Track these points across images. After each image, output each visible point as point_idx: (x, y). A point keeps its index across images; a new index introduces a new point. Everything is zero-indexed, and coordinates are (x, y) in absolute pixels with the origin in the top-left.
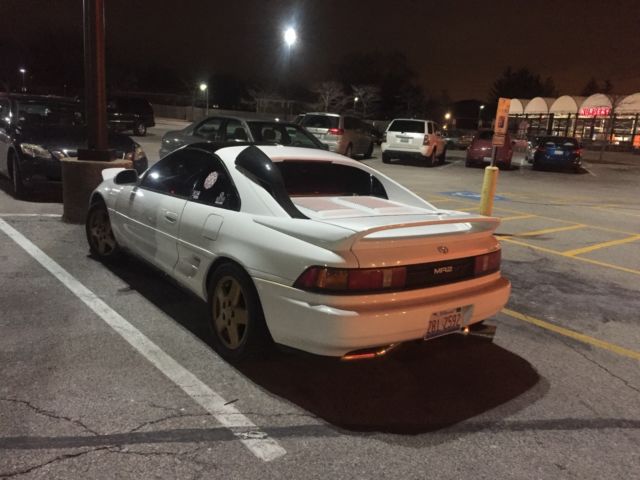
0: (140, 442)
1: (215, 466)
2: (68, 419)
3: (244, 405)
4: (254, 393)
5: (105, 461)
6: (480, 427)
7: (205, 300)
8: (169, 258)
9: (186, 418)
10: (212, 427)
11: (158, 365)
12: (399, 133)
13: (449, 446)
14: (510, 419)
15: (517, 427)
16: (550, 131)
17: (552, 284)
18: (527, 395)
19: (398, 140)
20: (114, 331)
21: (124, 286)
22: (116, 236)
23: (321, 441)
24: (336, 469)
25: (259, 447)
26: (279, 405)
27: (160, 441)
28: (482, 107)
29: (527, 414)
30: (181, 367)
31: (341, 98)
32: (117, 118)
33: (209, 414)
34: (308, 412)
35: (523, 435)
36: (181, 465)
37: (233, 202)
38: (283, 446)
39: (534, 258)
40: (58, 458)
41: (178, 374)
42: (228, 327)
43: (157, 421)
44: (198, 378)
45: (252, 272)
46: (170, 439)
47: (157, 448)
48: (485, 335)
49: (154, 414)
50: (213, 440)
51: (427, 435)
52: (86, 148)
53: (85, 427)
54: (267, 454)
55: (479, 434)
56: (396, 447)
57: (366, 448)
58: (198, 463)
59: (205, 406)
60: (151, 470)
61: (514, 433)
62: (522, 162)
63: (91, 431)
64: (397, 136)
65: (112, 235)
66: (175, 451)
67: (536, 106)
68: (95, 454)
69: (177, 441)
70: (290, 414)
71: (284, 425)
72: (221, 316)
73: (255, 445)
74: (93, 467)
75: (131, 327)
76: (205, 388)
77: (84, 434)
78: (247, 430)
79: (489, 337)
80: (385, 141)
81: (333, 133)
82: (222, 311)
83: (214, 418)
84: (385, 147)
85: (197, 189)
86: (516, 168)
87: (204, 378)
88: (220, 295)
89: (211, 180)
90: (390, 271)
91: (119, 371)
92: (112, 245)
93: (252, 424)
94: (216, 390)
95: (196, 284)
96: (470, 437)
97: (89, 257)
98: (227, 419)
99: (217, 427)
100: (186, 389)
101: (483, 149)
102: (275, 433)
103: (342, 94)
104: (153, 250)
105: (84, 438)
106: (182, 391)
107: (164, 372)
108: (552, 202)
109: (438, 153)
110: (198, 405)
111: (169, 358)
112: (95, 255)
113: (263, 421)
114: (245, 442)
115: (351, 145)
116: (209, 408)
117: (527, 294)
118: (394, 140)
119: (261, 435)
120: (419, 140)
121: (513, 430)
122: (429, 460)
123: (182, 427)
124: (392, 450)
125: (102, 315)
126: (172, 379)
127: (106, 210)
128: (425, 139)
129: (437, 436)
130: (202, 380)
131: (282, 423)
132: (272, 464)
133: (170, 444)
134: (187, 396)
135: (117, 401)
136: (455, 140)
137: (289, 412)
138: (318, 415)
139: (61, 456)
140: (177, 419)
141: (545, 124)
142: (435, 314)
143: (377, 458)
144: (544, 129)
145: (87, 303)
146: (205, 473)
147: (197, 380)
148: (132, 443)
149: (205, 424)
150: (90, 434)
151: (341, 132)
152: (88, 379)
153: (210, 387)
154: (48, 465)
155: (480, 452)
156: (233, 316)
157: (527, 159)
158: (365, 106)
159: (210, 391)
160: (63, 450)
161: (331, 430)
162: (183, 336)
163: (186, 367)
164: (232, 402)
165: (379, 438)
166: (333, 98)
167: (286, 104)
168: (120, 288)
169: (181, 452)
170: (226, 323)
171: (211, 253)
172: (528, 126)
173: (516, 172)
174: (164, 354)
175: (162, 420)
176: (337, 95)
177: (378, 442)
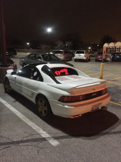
0: (23, 143)
1: (42, 148)
2: (5, 137)
3: (47, 131)
4: (50, 128)
5: (16, 148)
6: (105, 134)
7: (36, 104)
8: (26, 93)
9: (34, 135)
10: (40, 138)
11: (25, 121)
12: (78, 54)
13: (98, 139)
14: (113, 131)
15: (115, 133)
16: (115, 51)
17: (119, 93)
18: (116, 124)
19: (78, 56)
20: (13, 113)
21: (14, 100)
22: (11, 87)
23: (67, 140)
24: (72, 147)
25: (52, 142)
26: (56, 130)
27: (28, 142)
28: (98, 45)
29: (117, 129)
30: (31, 122)
31: (63, 45)
32: (7, 53)
33: (39, 134)
34: (63, 132)
35: (116, 135)
36: (34, 148)
37: (41, 80)
38: (58, 142)
39: (114, 86)
40: (4, 148)
41: (30, 123)
42: (42, 111)
43: (27, 137)
44: (36, 124)
45: (47, 97)
46: (30, 141)
47: (28, 144)
48: (105, 109)
49: (26, 135)
50: (41, 141)
51: (93, 137)
52: (2, 64)
53: (10, 139)
54: (55, 144)
55: (106, 135)
56: (86, 140)
57: (79, 141)
58: (38, 147)
59: (38, 132)
60: (27, 150)
61: (114, 135)
62: (109, 59)
63: (11, 140)
64: (78, 55)
65: (10, 87)
66: (32, 145)
67: (112, 45)
68: (13, 146)
69: (32, 142)
70: (59, 133)
71: (58, 136)
72: (40, 108)
73: (51, 142)
74: (13, 150)
75: (17, 111)
76: (37, 127)
77: (10, 141)
78: (49, 138)
79: (106, 109)
80: (75, 56)
81: (62, 55)
82: (40, 107)
83: (41, 135)
84: (75, 58)
85: (32, 76)
86: (108, 61)
87: (37, 124)
88: (39, 103)
89: (35, 74)
90: (82, 96)
91: (16, 124)
92: (11, 89)
93: (50, 136)
94: (40, 127)
95: (33, 100)
96: (103, 136)
97: (5, 92)
98: (44, 135)
99: (42, 137)
100: (33, 128)
101: (99, 57)
102: (56, 138)
103: (63, 44)
104: (21, 91)
105: (10, 142)
106: (32, 128)
107: (27, 123)
108: (117, 70)
109: (88, 58)
110: (36, 132)
111: (27, 119)
112: (6, 92)
113: (53, 135)
114: (49, 141)
115: (66, 58)
116: (39, 132)
117: (113, 96)
118: (77, 56)
119: (53, 139)
120: (83, 56)
121: (114, 134)
122: (94, 143)
123: (33, 138)
124: (85, 141)
125: (10, 108)
126: (29, 125)
127: (9, 81)
128: (85, 55)
129: (95, 136)
130: (37, 125)
131: (57, 135)
132: (56, 146)
133: (31, 143)
134: (33, 129)
135: (17, 132)
136: (92, 55)
137: (59, 132)
138: (66, 133)
139: (5, 148)
140: (32, 136)
141: (114, 49)
142: (93, 106)
143: (81, 144)
144: (114, 50)
145: (6, 105)
146: (40, 150)
147: (35, 125)
148: (22, 143)
149: (39, 137)
150: (11, 141)
151: (64, 55)
152: (9, 126)
153: (39, 127)
154: (2, 150)
155: (106, 140)
156: (43, 108)
157: (110, 59)
158: (69, 47)
159: (39, 128)
160: (5, 146)
161: (69, 137)
162: (31, 113)
163: (32, 121)
164: (44, 131)
165: (81, 138)
166: (61, 45)
167: (49, 47)
168: (13, 101)
169: (34, 145)
170: (41, 110)
171: (37, 92)
172: (110, 50)
173: (108, 62)
174: (27, 118)
175: (28, 136)
176: (62, 44)
177: (81, 139)
